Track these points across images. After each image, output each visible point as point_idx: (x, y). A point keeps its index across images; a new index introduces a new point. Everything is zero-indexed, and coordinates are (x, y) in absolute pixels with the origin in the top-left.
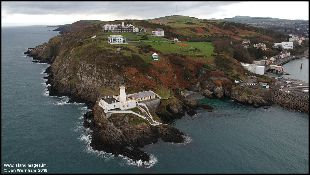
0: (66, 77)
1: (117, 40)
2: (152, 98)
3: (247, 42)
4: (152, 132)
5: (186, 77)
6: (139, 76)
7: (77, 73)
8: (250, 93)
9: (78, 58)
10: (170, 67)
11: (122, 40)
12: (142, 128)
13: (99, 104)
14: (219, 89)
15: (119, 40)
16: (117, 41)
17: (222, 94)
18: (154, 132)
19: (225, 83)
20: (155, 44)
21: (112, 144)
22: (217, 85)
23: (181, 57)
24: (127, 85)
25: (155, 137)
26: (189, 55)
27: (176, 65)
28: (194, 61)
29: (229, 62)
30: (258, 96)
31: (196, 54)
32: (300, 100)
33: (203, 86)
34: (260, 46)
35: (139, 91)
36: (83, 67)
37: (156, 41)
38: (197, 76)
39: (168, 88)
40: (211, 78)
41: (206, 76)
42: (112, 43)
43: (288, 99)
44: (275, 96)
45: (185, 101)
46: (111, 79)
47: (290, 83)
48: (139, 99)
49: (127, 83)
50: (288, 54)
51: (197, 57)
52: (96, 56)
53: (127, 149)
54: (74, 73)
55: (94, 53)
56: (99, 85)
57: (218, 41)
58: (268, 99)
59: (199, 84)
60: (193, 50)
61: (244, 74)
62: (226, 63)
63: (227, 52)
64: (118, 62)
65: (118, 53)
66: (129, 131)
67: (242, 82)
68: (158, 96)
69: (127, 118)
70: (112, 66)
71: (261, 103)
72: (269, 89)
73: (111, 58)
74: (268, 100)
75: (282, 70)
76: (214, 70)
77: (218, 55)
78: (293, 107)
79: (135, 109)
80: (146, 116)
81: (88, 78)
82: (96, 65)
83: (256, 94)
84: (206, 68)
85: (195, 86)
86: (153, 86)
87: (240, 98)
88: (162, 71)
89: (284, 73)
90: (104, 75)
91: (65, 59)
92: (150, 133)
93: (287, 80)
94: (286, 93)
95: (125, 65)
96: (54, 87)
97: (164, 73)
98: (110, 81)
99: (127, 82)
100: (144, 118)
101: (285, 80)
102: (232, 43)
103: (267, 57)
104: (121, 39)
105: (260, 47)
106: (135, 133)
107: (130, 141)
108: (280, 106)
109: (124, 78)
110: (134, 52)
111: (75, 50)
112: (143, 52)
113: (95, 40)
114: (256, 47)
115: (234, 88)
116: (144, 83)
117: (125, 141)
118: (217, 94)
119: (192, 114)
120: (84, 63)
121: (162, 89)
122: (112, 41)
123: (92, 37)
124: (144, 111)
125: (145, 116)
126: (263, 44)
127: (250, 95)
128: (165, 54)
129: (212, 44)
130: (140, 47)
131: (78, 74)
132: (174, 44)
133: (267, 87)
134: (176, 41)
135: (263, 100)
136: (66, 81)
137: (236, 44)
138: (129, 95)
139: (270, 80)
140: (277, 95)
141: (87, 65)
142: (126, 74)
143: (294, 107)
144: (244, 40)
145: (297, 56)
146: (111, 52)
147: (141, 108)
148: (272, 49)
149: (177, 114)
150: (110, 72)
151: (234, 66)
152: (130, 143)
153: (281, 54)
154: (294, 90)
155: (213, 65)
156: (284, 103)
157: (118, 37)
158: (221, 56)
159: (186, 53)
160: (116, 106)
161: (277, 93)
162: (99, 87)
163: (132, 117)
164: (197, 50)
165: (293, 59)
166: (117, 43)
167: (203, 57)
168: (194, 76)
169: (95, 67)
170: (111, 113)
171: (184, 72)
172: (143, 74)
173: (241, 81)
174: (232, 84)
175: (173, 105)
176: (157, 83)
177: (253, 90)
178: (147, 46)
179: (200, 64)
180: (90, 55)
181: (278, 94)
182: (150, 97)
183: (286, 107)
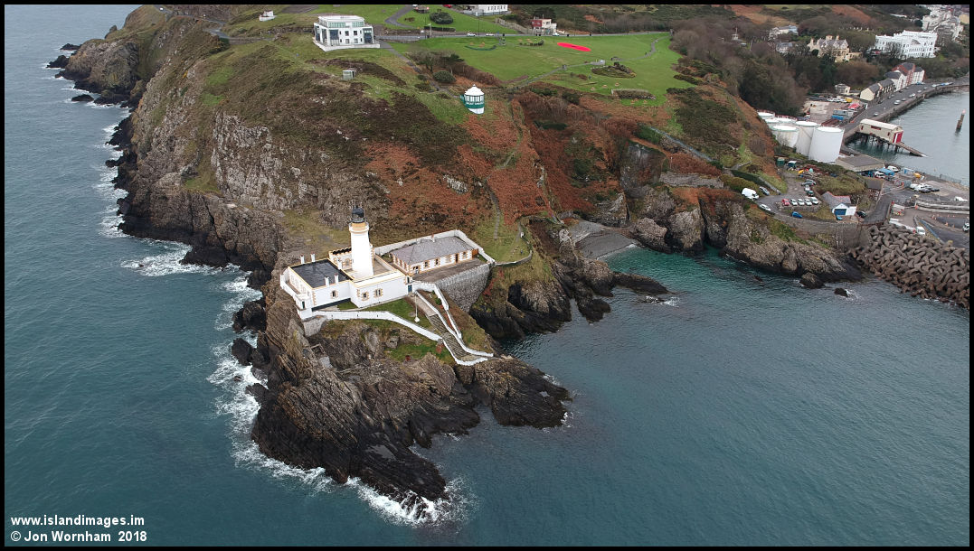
0: (176, 169)
1: (343, 33)
2: (461, 259)
3: (786, 31)
4: (460, 389)
5: (580, 173)
6: (417, 178)
7: (211, 154)
8: (792, 235)
9: (213, 102)
10: (527, 138)
11: (360, 36)
12: (427, 376)
13: (283, 284)
14: (688, 219)
15: (351, 33)
16: (342, 36)
17: (699, 237)
18: (466, 386)
19: (710, 197)
20: (477, 46)
21: (322, 438)
22: (681, 204)
23: (564, 97)
24: (378, 209)
25: (470, 406)
26: (593, 89)
27: (546, 127)
28: (610, 115)
29: (727, 115)
30: (817, 245)
31: (616, 85)
32: (958, 264)
33: (633, 205)
34: (830, 46)
35: (419, 233)
36: (228, 135)
37: (479, 32)
38: (615, 169)
39: (519, 218)
40: (665, 178)
41: (646, 171)
42: (327, 47)
43: (917, 257)
44: (876, 244)
45: (572, 264)
46: (323, 185)
47: (922, 192)
48: (416, 265)
49: (377, 202)
50: (919, 77)
51: (620, 97)
52: (271, 97)
53: (373, 454)
54: (201, 156)
55: (263, 87)
56: (282, 206)
57: (690, 32)
58: (851, 255)
59: (621, 198)
60: (605, 70)
61: (776, 160)
62: (716, 123)
63: (721, 77)
64: (345, 121)
65: (346, 86)
66: (384, 386)
67: (768, 193)
68: (481, 251)
69: (375, 337)
70: (327, 136)
71: (827, 270)
72: (855, 220)
73: (320, 105)
74: (851, 261)
75: (899, 140)
76: (676, 150)
77: (689, 89)
78: (931, 288)
79: (403, 306)
80: (441, 330)
81: (245, 177)
82: (272, 132)
83: (814, 236)
84: (649, 141)
85: (609, 207)
86: (464, 212)
87: (757, 253)
88: (499, 156)
89: (905, 151)
90: (297, 171)
91: (172, 102)
92: (451, 394)
93: (913, 180)
94: (911, 236)
95: (371, 134)
96: (136, 206)
97: (505, 164)
98: (321, 192)
99: (375, 198)
100: (435, 337)
101: (909, 179)
102: (736, 38)
103: (848, 89)
104: (358, 30)
105: (830, 53)
106: (401, 393)
107: (383, 425)
108: (888, 281)
109: (367, 184)
110: (400, 82)
111: (201, 69)
112: (434, 82)
113: (271, 29)
114: (816, 52)
115: (739, 215)
116: (434, 204)
117: (367, 423)
118: (681, 233)
119: (594, 313)
120: (233, 120)
121: (497, 224)
122: (325, 37)
123: (261, 18)
124: (431, 310)
125: (436, 332)
126: (840, 39)
127: (792, 243)
128: (510, 87)
129: (671, 40)
130: (421, 64)
131: (214, 160)
132: (540, 44)
133: (851, 211)
134: (549, 31)
135: (834, 262)
136: (173, 184)
137: (748, 41)
138: (384, 249)
139: (860, 186)
140: (882, 240)
141: (241, 130)
142: (374, 168)
143: (935, 287)
144: (778, 20)
145: (947, 84)
146: (322, 83)
147: (422, 303)
148: (869, 58)
149: (544, 314)
150: (318, 159)
151: (744, 135)
152: (384, 432)
153: (897, 77)
154: (938, 220)
155: (672, 131)
156: (903, 272)
157: (347, 24)
158: (702, 92)
159: (584, 83)
160: (338, 294)
161: (883, 235)
162: (284, 211)
163: (393, 333)
164: (619, 70)
165: (934, 95)
166: (344, 46)
167: (639, 97)
168: (605, 171)
169: (269, 139)
170: (323, 320)
171: (572, 154)
172: (432, 170)
173: (764, 189)
174: (734, 201)
175: (532, 285)
176: (480, 202)
177: (804, 225)
178: (448, 59)
179: (630, 126)
180: (251, 93)
181: (887, 237)
182: (453, 258)
183: (909, 285)
